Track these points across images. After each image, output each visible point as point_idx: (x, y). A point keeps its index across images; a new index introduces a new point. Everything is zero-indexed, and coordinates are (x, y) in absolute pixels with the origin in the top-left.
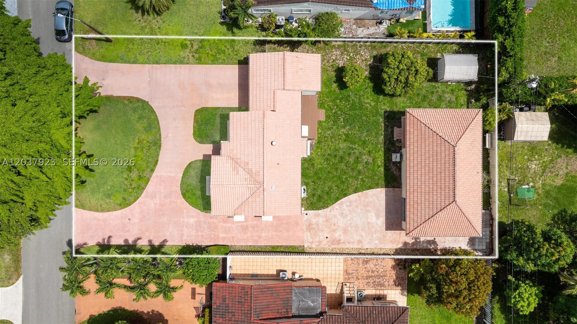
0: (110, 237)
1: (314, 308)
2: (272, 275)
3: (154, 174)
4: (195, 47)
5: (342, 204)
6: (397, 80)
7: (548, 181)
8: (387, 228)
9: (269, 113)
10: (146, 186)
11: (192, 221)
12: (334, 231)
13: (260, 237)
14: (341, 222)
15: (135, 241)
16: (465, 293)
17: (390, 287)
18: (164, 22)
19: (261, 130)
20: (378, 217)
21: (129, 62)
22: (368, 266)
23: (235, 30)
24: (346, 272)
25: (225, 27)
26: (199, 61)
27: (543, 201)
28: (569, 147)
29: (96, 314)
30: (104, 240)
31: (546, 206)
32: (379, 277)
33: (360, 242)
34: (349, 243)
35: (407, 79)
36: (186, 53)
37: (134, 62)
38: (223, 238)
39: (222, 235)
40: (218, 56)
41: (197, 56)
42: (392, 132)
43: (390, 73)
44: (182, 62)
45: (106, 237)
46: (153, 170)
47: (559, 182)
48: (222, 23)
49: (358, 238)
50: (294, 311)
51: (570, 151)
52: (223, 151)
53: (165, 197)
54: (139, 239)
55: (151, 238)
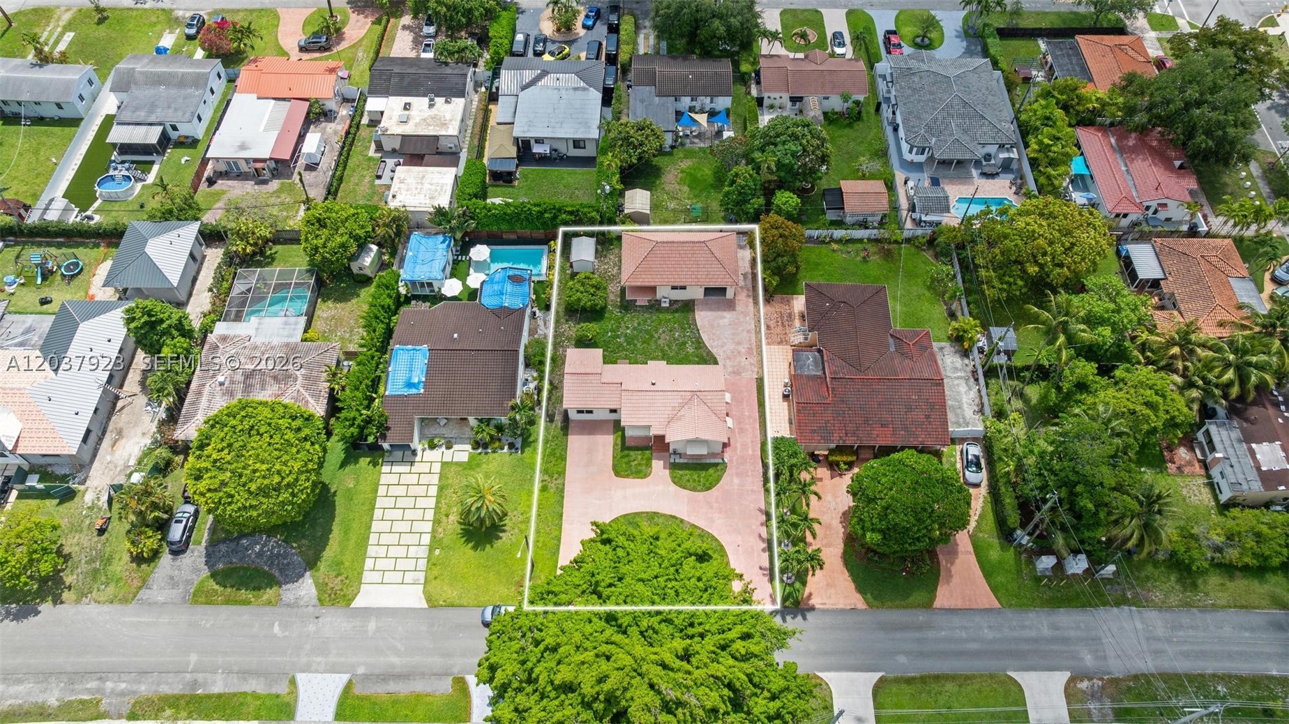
0: (761, 568)
1: (815, 358)
2: (789, 406)
3: (686, 519)
4: (546, 477)
5: (712, 347)
6: (593, 295)
7: (686, 195)
8: (734, 310)
9: (623, 387)
10: (700, 528)
11: (736, 481)
12: (739, 353)
13: (750, 417)
14: (730, 347)
15: (763, 540)
16: (781, 230)
17: (791, 307)
18: (516, 509)
19: (640, 393)
20: (724, 317)
21: (558, 546)
22: (772, 326)
23: (531, 439)
24: (780, 343)
25: (527, 450)
26: (562, 473)
27: (704, 199)
28: (654, 182)
29: (853, 586)
30: (764, 575)
31: (707, 197)
32: (782, 317)
33: (749, 332)
34: (750, 340)
35: (593, 286)
36: (552, 487)
37: (559, 540)
38: (754, 451)
39: (750, 452)
40: (558, 454)
41: (556, 476)
42: (640, 306)
43: (586, 301)
44: (562, 490)
45: (761, 572)
46: (682, 521)
47: (686, 189)
48: (522, 453)
49: (745, 334)
50: (820, 373)
51: (658, 182)
52: (661, 433)
53: (711, 507)
54: (760, 536)
55: (759, 523)
